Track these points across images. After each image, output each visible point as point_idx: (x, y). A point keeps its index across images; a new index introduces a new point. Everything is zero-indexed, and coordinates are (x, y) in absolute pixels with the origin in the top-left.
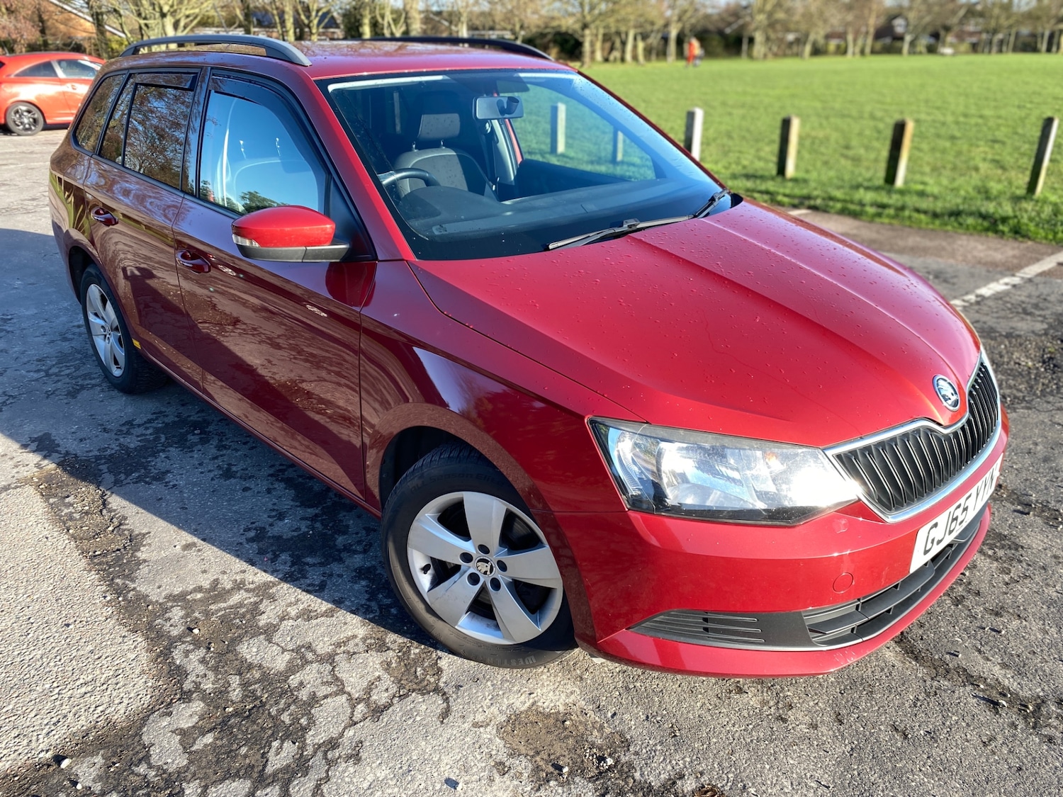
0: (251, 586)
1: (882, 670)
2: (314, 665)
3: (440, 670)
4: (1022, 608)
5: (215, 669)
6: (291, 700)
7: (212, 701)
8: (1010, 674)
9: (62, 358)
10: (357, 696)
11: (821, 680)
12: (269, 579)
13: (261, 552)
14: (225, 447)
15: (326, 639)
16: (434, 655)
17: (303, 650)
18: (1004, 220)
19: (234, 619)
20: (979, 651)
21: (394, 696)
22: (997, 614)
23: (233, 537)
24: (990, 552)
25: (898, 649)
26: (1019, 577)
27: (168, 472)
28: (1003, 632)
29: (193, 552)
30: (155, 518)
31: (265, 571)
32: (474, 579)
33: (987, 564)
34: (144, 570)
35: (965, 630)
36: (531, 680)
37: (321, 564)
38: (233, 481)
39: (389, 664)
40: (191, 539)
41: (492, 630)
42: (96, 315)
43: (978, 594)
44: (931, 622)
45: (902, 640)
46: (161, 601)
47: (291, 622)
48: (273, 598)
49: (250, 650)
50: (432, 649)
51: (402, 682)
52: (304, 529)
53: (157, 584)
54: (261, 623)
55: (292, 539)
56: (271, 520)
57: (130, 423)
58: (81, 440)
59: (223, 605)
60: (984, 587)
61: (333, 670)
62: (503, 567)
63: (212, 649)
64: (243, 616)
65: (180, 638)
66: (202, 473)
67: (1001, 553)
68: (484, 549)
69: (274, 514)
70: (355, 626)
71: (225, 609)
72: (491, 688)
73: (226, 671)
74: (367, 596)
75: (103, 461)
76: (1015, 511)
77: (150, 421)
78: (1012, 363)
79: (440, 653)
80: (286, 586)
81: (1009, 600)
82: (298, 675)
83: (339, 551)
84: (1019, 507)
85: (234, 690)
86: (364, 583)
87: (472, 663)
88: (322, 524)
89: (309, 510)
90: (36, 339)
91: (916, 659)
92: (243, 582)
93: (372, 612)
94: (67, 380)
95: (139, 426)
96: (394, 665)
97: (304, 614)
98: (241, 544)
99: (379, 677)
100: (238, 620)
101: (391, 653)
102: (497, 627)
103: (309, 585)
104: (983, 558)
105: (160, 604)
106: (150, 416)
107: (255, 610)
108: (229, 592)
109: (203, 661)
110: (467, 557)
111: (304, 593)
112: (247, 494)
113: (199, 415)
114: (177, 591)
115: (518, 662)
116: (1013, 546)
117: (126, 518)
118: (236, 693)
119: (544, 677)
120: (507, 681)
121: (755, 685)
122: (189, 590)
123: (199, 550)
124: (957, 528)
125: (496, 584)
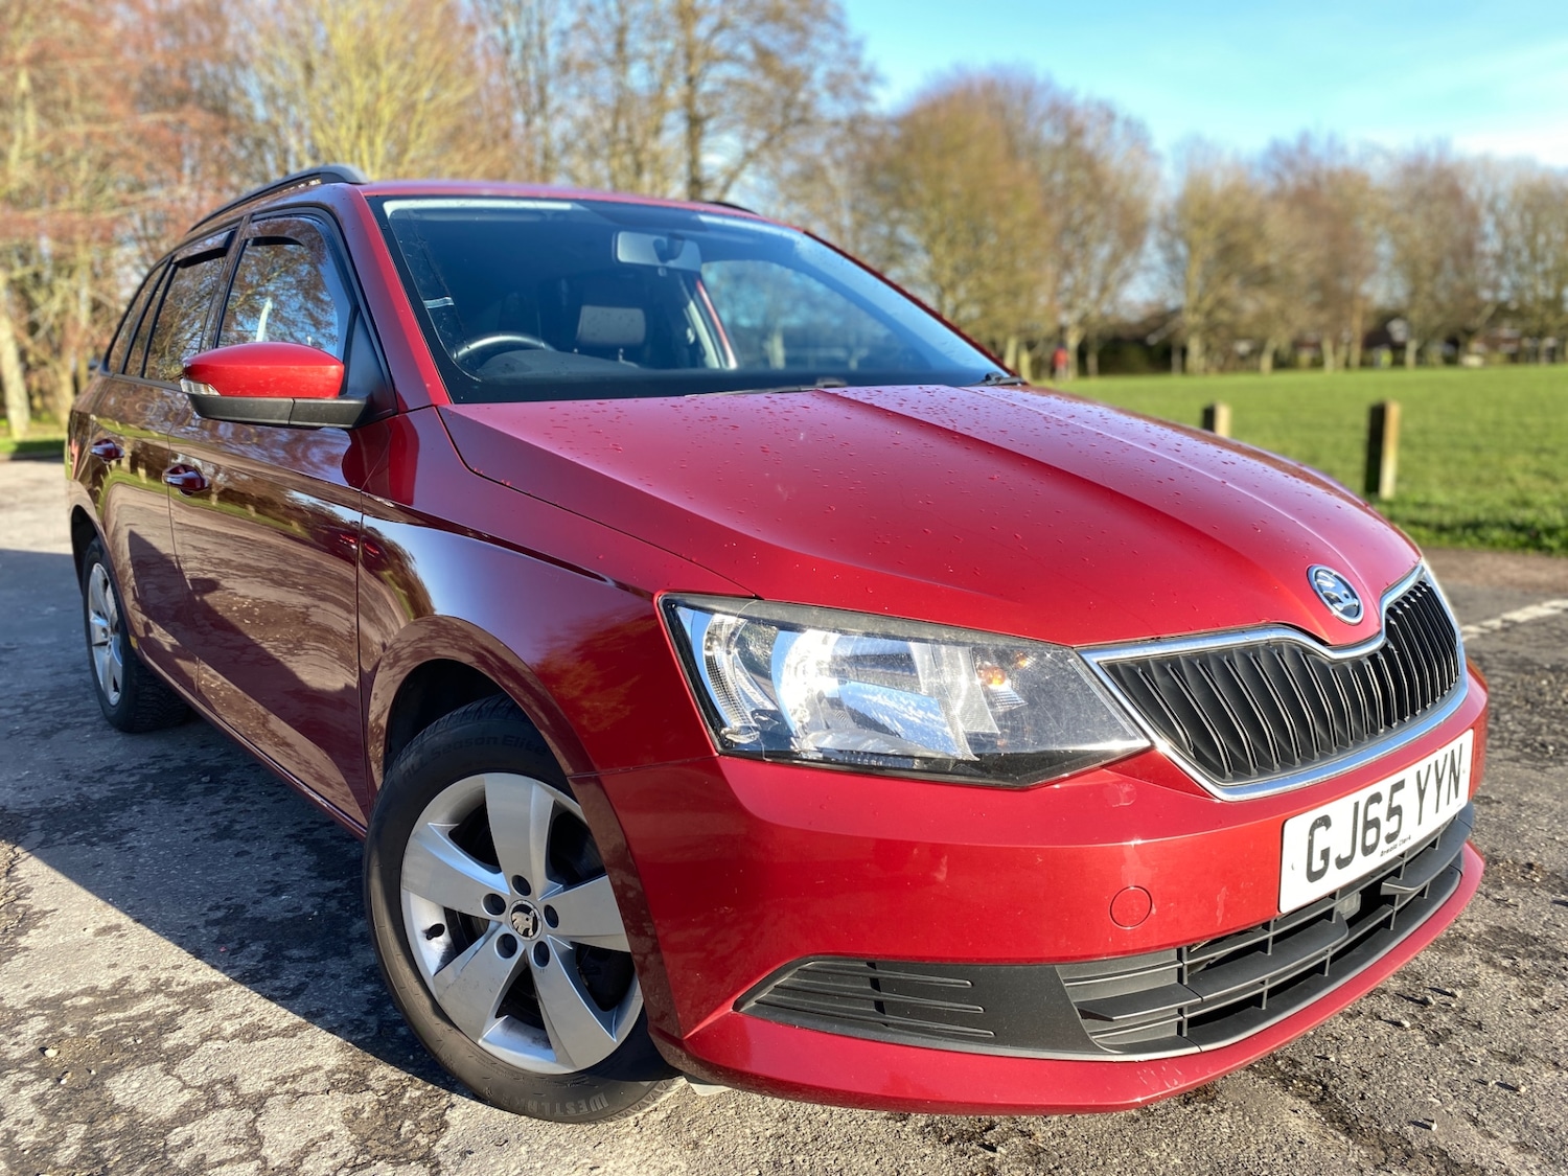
0: (180, 989)
1: (1279, 1148)
2: (226, 1111)
3: (445, 1125)
4: (1562, 1051)
5: (53, 1114)
6: (157, 1167)
7: (22, 1163)
8: (1533, 1162)
9: (59, 693)
10: (277, 1163)
11: (1155, 1162)
12: (213, 979)
13: (220, 940)
14: (238, 800)
15: (266, 1071)
16: (444, 1102)
17: (218, 1086)
19: (126, 1036)
20: (1475, 1121)
21: (344, 1166)
22: (1513, 1060)
23: (186, 918)
24: (1506, 963)
25: (1314, 1114)
26: (1560, 1001)
27: (132, 829)
28: (1523, 1090)
29: (110, 939)
30: (76, 888)
31: (214, 967)
32: (508, 945)
33: (1498, 981)
34: (18, 961)
35: (1448, 1085)
36: (601, 1147)
37: (312, 960)
38: (227, 842)
39: (357, 1113)
40: (113, 915)
41: (539, 1048)
42: (98, 613)
43: (1479, 1026)
44: (1384, 1071)
45: (1322, 1099)
46: (19, 1007)
47: (220, 1044)
48: (206, 1007)
49: (123, 1088)
50: (444, 1092)
51: (369, 1143)
52: (307, 908)
53: (26, 983)
54: (166, 1046)
55: (281, 922)
56: (259, 895)
57: (111, 770)
58: (24, 789)
59: (120, 1015)
60: (1491, 1017)
61: (255, 1120)
62: (552, 918)
63: (63, 1082)
64: (144, 1032)
65: (19, 1065)
66: (183, 832)
67: (1525, 964)
68: (522, 885)
69: (269, 887)
70: (326, 1050)
71: (118, 1021)
72: (525, 1157)
73: (69, 1117)
74: (366, 1007)
75: (40, 816)
76: (1556, 902)
77: (141, 766)
78: (1560, 702)
79: (455, 1098)
80: (237, 989)
81: (1538, 1037)
82: (189, 1127)
83: (350, 941)
84: (1563, 897)
85: (69, 1147)
86: (369, 988)
87: (507, 1115)
88: (340, 903)
89: (328, 883)
90: (35, 671)
91: (1348, 1131)
92: (168, 983)
93: (364, 1031)
94: (51, 717)
95: (121, 772)
96: (365, 1115)
97: (248, 1032)
98: (195, 927)
99: (330, 1135)
100: (130, 1039)
101: (369, 1096)
102: (547, 1043)
103: (276, 989)
104: (1491, 971)
105: (17, 1011)
106: (144, 761)
107: (169, 1024)
108: (138, 997)
109: (39, 1100)
110: (495, 903)
111: (263, 1000)
112: (240, 860)
113: (221, 759)
114: (52, 993)
115: (578, 1109)
116: (1549, 954)
117: (29, 890)
118: (68, 1152)
119: (629, 1141)
120: (558, 1145)
121: (1023, 1165)
122: (73, 991)
123: (121, 936)
124: (1383, 845)
125: (542, 953)
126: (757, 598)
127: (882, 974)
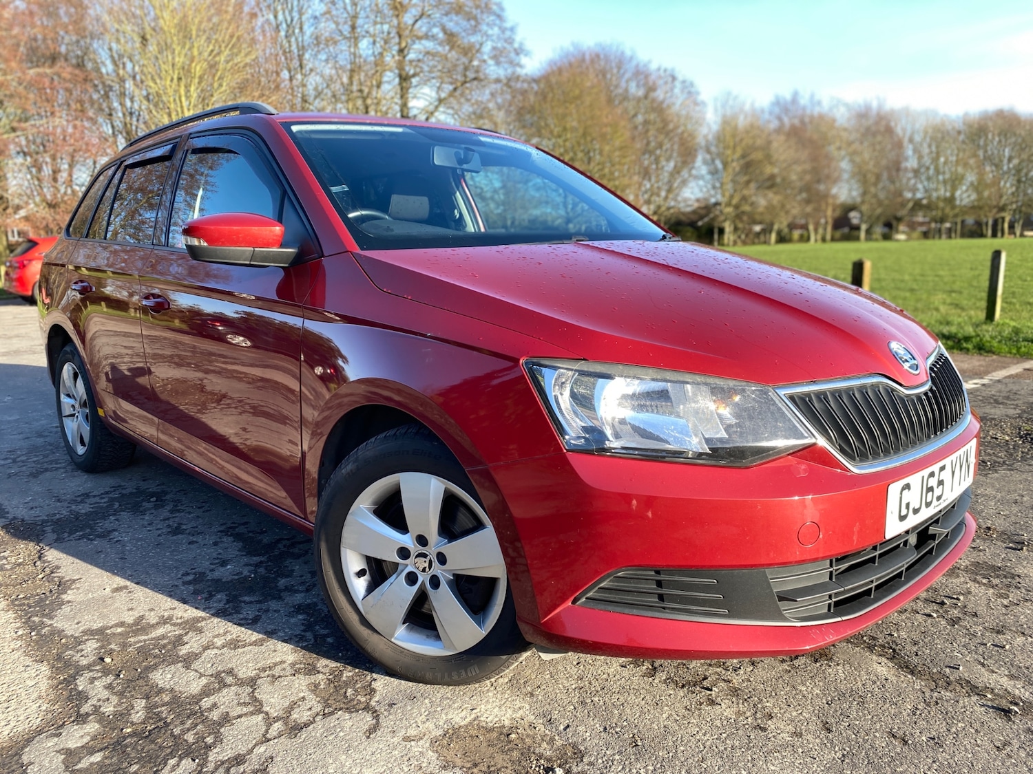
0: (179, 621)
1: (874, 683)
2: (232, 688)
3: (373, 691)
4: (1025, 626)
5: (121, 694)
6: (199, 720)
7: (109, 723)
8: (1019, 684)
9: (32, 450)
10: (275, 715)
11: (805, 692)
12: (199, 615)
13: (196, 593)
14: (178, 511)
15: (250, 665)
16: (368, 678)
17: (223, 675)
18: (967, 339)
19: (153, 649)
20: (983, 665)
21: (318, 714)
22: (998, 632)
23: (169, 581)
24: (985, 581)
25: (891, 664)
26: (1019, 601)
27: (114, 530)
28: (1007, 647)
29: (123, 594)
30: (90, 567)
31: (196, 608)
32: (412, 579)
33: (982, 591)
34: (66, 609)
35: (964, 646)
36: (474, 697)
37: (259, 602)
38: (180, 536)
39: (316, 686)
40: (119, 581)
41: (431, 641)
42: (68, 396)
43: (976, 615)
44: (926, 640)
45: (894, 657)
46: (77, 635)
47: (215, 651)
48: (200, 631)
49: (162, 677)
50: (367, 673)
51: (329, 702)
52: (246, 573)
53: (76, 621)
54: (181, 653)
55: (231, 581)
56: (212, 566)
57: (87, 495)
58: (32, 508)
59: (146, 637)
60: (982, 610)
61: (253, 692)
62: (442, 559)
63: (122, 676)
64: (164, 646)
65: (89, 667)
66: (149, 531)
67: (996, 581)
68: (422, 540)
69: (217, 561)
70: (285, 653)
71: (145, 641)
72: (429, 705)
73: (132, 696)
74: (303, 628)
75: (49, 524)
76: (1007, 548)
77: (107, 493)
78: (989, 438)
79: (375, 675)
80: (216, 620)
81: (1010, 620)
82: (212, 698)
83: (280, 591)
84: (1011, 545)
85: (137, 712)
86: (301, 617)
87: (411, 684)
88: (266, 569)
89: (254, 558)
90: (12, 437)
91: (912, 673)
92: (170, 618)
93: (306, 641)
94: (33, 465)
95: (95, 496)
96: (322, 687)
97: (231, 644)
98: (176, 586)
99: (303, 698)
100: (157, 651)
101: (320, 676)
102: (438, 637)
103: (242, 619)
104: (977, 585)
105: (75, 638)
106: (107, 489)
107: (179, 641)
108: (153, 626)
109: (109, 687)
110: (404, 553)
111: (235, 626)
112: (192, 546)
113: (159, 487)
114: (96, 626)
115: (459, 676)
116: (1008, 575)
117: (58, 567)
118: (138, 715)
119: (490, 694)
120: (448, 698)
121: (729, 697)
122: (110, 625)
123: (130, 592)
124: (935, 503)
125: (435, 582)
126: (584, 359)
127: (662, 577)
